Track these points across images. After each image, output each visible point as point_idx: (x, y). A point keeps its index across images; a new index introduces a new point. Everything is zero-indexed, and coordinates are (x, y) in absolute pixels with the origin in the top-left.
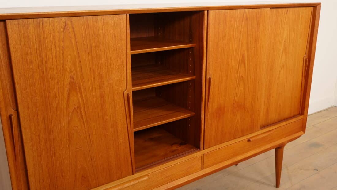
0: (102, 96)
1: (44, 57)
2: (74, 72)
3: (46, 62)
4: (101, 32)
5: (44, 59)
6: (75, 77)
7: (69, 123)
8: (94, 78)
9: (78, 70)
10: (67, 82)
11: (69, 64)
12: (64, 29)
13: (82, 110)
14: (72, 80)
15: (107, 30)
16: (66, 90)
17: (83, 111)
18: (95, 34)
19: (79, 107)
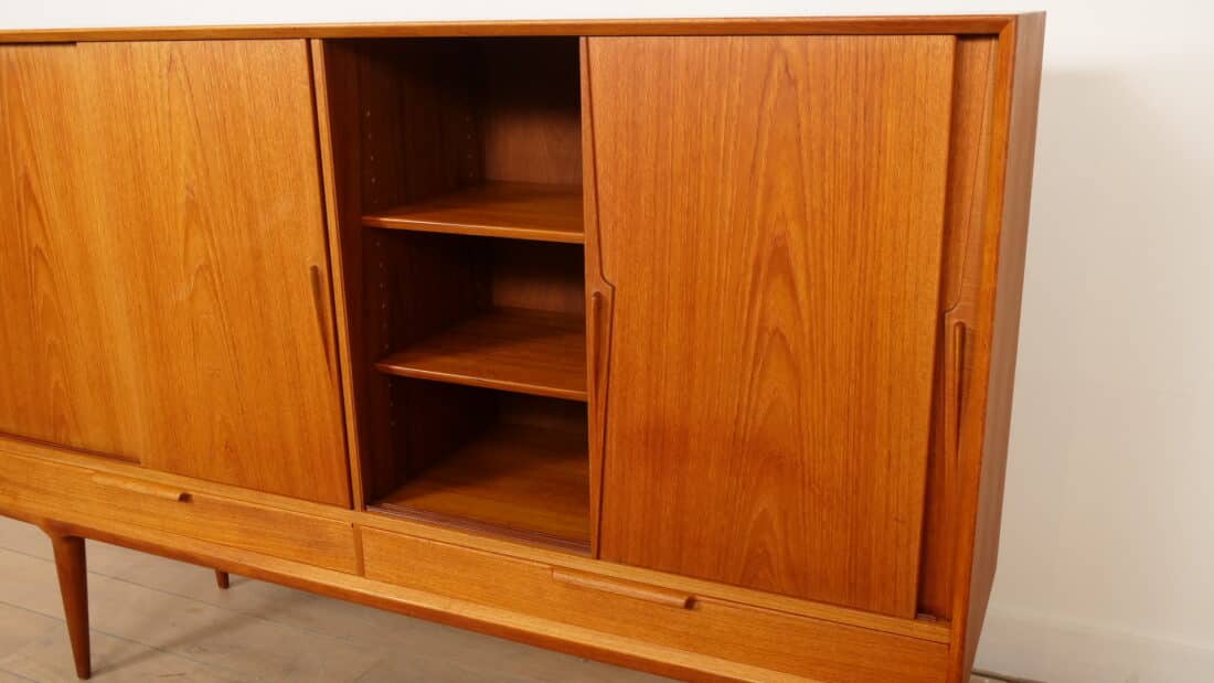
0: (257, 256)
1: (137, 131)
2: (194, 176)
3: (142, 142)
4: (243, 83)
5: (139, 136)
6: (195, 189)
7: (191, 298)
8: (235, 201)
9: (202, 174)
10: (181, 200)
11: (184, 157)
12: (169, 69)
13: (215, 275)
14: (191, 196)
15: (257, 79)
16: (181, 219)
17: (217, 281)
18: (229, 86)
19: (208, 267)
